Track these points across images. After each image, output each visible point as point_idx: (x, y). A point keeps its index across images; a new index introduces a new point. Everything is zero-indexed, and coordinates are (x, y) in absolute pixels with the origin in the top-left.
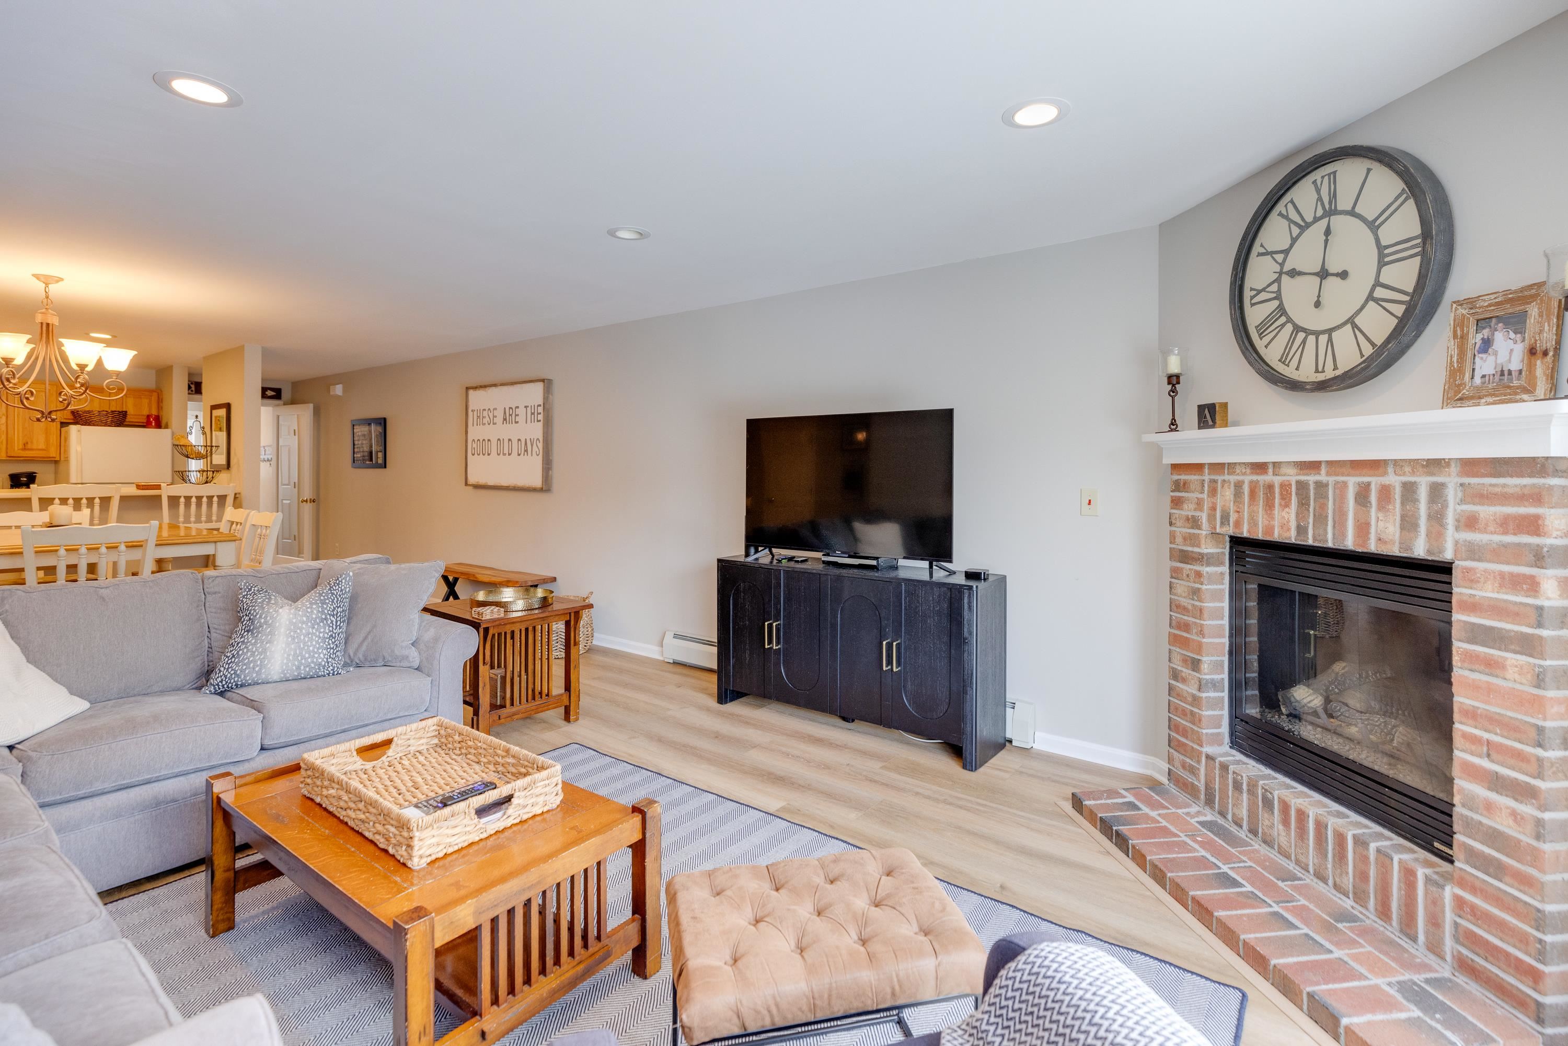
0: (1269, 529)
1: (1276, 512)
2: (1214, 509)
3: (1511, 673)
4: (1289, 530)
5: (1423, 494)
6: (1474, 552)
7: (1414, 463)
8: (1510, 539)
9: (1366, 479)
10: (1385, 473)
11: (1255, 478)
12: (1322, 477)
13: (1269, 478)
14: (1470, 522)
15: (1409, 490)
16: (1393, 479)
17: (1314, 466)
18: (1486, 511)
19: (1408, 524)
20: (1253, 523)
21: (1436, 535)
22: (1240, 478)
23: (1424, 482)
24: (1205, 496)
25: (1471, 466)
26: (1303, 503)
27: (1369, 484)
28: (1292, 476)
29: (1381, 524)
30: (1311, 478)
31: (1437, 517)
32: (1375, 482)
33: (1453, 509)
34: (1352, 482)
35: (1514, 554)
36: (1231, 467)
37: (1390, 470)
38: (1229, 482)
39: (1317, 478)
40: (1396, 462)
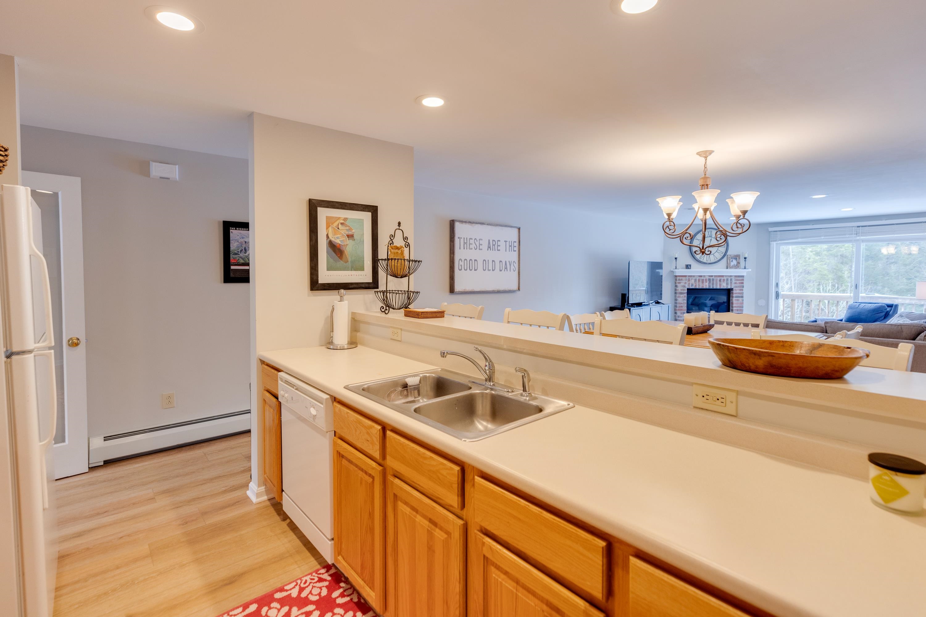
0: (703, 286)
1: (704, 283)
2: (689, 284)
3: (740, 300)
4: (707, 286)
5: (729, 280)
6: (736, 287)
7: (728, 276)
8: (740, 285)
9: (720, 278)
10: (724, 277)
11: (699, 278)
12: (713, 278)
13: (703, 278)
14: (736, 283)
15: (727, 280)
16: (725, 278)
17: (712, 276)
18: (738, 282)
19: (727, 284)
20: (699, 285)
21: (731, 285)
22: (696, 278)
23: (729, 278)
24: (687, 281)
25: (736, 276)
26: (710, 282)
27: (721, 279)
28: (708, 278)
29: (723, 284)
30: (711, 278)
31: (731, 283)
32: (722, 278)
33: (733, 281)
34: (719, 278)
35: (741, 287)
36: (694, 276)
37: (725, 277)
38: (693, 279)
39: (712, 278)
40: (725, 276)
